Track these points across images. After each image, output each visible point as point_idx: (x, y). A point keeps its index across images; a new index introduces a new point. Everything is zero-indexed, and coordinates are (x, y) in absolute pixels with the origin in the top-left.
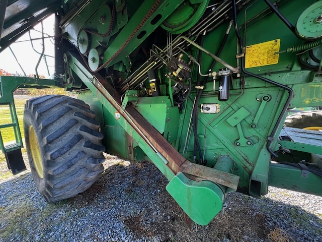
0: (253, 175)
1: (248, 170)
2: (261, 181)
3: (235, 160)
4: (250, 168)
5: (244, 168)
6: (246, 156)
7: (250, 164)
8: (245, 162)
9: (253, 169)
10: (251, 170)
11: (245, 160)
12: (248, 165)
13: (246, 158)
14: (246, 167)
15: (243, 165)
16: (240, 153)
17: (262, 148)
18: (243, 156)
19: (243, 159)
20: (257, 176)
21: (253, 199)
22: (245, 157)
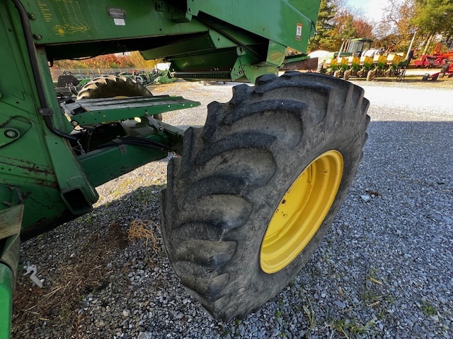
0: (62, 185)
1: (49, 184)
2: (78, 186)
3: (9, 182)
4: (50, 177)
5: (40, 184)
6: (28, 163)
7: (46, 172)
8: (32, 174)
9: (56, 177)
10: (53, 180)
11: (30, 170)
12: (42, 176)
13: (31, 166)
14: (43, 181)
15: (33, 181)
16: (10, 161)
17: (44, 134)
18: (22, 164)
19: (27, 171)
20: (68, 183)
21: (97, 216)
22: (27, 165)
